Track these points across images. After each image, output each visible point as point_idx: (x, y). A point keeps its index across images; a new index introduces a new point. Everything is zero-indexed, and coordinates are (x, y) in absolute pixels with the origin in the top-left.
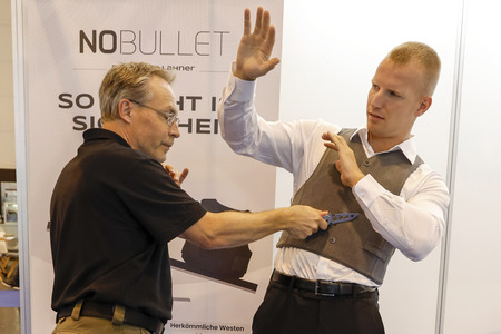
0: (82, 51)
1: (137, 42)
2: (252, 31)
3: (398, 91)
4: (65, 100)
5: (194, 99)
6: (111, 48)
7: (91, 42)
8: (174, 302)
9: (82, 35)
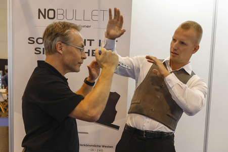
0: (39, 18)
1: (65, 14)
2: (113, 18)
3: (185, 42)
4: (31, 40)
5: (91, 41)
6: (53, 17)
7: (44, 14)
8: (79, 134)
9: (40, 11)
